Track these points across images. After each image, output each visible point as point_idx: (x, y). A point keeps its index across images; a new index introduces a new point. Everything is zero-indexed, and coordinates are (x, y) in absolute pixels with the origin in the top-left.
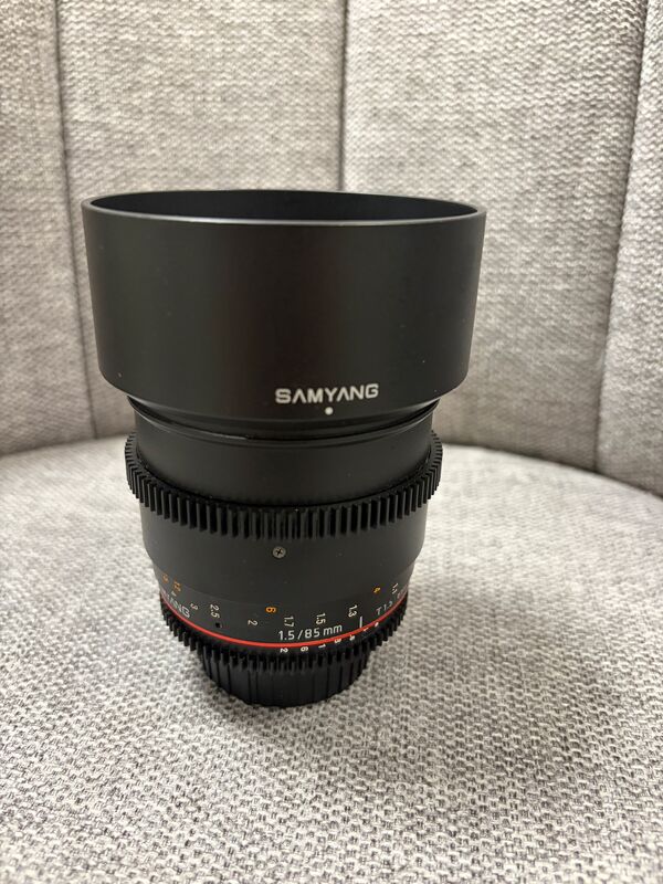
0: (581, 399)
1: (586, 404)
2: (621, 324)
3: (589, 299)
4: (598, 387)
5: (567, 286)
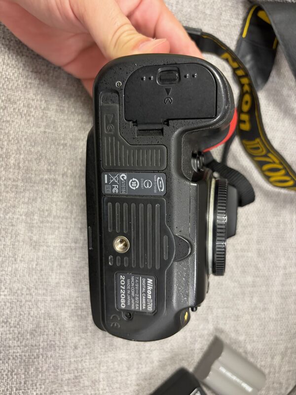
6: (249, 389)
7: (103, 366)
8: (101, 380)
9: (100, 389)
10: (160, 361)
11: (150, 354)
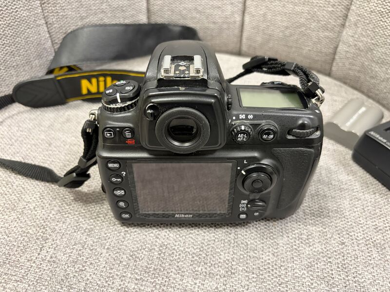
0: (329, 51)
1: (331, 53)
2: (349, 26)
3: (340, 15)
4: (336, 48)
5: (333, 9)
6: (363, 109)
7: (360, 221)
8: (374, 224)
9: (385, 226)
10: (348, 174)
11: (342, 182)
